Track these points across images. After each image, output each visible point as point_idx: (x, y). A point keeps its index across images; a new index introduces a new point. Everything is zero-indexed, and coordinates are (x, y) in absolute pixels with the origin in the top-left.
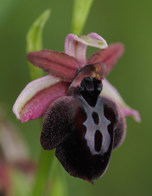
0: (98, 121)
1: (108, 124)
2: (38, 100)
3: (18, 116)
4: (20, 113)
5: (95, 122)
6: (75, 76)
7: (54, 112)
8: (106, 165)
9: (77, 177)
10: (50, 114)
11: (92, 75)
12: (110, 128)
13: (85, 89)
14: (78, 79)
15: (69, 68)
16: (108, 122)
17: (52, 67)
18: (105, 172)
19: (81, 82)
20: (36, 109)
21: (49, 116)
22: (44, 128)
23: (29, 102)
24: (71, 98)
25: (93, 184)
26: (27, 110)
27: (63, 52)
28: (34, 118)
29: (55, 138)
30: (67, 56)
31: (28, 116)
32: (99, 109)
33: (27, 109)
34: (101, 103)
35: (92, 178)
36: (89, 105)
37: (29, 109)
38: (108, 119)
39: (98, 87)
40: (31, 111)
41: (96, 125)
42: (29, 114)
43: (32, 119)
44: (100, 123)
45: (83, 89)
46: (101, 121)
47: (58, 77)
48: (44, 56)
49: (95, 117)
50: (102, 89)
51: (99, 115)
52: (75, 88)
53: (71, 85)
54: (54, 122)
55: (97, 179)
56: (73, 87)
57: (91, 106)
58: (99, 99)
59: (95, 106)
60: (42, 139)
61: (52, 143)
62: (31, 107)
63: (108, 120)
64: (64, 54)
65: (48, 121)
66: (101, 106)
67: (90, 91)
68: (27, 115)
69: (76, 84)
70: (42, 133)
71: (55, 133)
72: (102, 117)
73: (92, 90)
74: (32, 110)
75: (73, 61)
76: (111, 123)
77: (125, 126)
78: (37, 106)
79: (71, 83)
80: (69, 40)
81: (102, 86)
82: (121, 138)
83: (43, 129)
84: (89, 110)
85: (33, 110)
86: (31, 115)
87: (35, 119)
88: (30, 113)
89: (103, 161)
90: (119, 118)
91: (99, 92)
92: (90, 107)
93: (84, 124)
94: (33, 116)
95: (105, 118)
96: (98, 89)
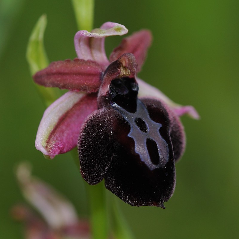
0: (145, 127)
1: (159, 128)
2: (64, 128)
3: (44, 151)
4: (46, 148)
5: (142, 131)
6: (100, 82)
7: (88, 133)
8: (173, 180)
9: (141, 205)
10: (84, 137)
11: (120, 73)
12: (163, 132)
13: (117, 93)
14: (105, 84)
15: (89, 74)
16: (159, 126)
17: (69, 80)
18: (174, 189)
19: (110, 86)
20: (64, 138)
21: (83, 141)
22: (82, 156)
23: (53, 133)
24: (103, 110)
25: (163, 208)
26: (54, 143)
27: (76, 58)
28: (65, 150)
29: (99, 165)
30: (83, 61)
31: (57, 148)
32: (141, 113)
33: (53, 141)
34: (143, 106)
35: (160, 201)
36: (128, 112)
37: (55, 141)
38: (157, 122)
39: (133, 87)
40: (59, 142)
41: (144, 133)
42: (57, 146)
43: (64, 153)
44: (149, 129)
45: (114, 94)
46: (149, 126)
47: (80, 89)
48: (54, 71)
49: (140, 123)
50: (138, 89)
51: (144, 120)
52: (105, 97)
53: (99, 95)
54: (92, 146)
55: (166, 201)
56: (102, 97)
57: (131, 112)
58: (138, 102)
59: (136, 111)
60: (83, 173)
61: (97, 173)
62: (57, 138)
63: (158, 124)
64: (77, 60)
65: (83, 146)
66: (144, 109)
67: (124, 94)
68: (55, 147)
69: (104, 90)
70: (81, 164)
71: (96, 158)
72: (149, 122)
73: (126, 93)
74: (60, 140)
75: (91, 65)
76: (163, 125)
77: (182, 127)
78: (65, 135)
79: (97, 92)
80: (80, 41)
81: (138, 84)
82: (181, 143)
83: (80, 159)
84: (130, 118)
85: (62, 141)
86: (60, 146)
87: (67, 151)
88: (59, 145)
89: (167, 174)
90: (171, 117)
91: (136, 93)
92: (130, 114)
93: (129, 135)
94: (63, 148)
95: (153, 122)
96: (134, 90)
